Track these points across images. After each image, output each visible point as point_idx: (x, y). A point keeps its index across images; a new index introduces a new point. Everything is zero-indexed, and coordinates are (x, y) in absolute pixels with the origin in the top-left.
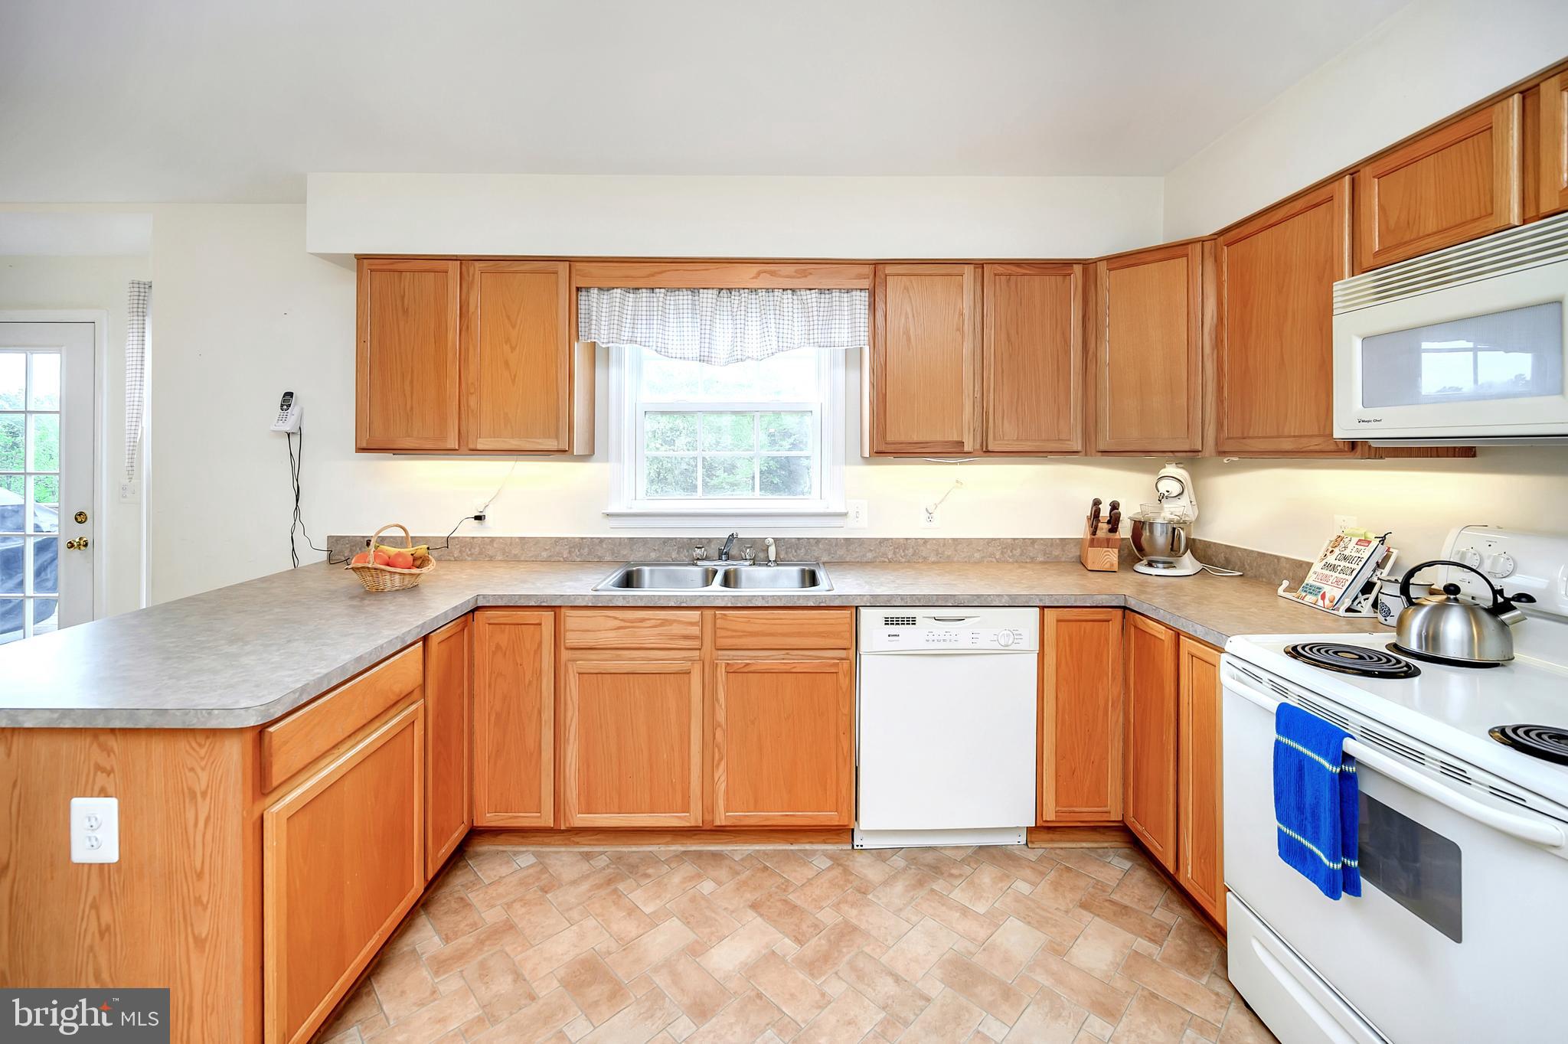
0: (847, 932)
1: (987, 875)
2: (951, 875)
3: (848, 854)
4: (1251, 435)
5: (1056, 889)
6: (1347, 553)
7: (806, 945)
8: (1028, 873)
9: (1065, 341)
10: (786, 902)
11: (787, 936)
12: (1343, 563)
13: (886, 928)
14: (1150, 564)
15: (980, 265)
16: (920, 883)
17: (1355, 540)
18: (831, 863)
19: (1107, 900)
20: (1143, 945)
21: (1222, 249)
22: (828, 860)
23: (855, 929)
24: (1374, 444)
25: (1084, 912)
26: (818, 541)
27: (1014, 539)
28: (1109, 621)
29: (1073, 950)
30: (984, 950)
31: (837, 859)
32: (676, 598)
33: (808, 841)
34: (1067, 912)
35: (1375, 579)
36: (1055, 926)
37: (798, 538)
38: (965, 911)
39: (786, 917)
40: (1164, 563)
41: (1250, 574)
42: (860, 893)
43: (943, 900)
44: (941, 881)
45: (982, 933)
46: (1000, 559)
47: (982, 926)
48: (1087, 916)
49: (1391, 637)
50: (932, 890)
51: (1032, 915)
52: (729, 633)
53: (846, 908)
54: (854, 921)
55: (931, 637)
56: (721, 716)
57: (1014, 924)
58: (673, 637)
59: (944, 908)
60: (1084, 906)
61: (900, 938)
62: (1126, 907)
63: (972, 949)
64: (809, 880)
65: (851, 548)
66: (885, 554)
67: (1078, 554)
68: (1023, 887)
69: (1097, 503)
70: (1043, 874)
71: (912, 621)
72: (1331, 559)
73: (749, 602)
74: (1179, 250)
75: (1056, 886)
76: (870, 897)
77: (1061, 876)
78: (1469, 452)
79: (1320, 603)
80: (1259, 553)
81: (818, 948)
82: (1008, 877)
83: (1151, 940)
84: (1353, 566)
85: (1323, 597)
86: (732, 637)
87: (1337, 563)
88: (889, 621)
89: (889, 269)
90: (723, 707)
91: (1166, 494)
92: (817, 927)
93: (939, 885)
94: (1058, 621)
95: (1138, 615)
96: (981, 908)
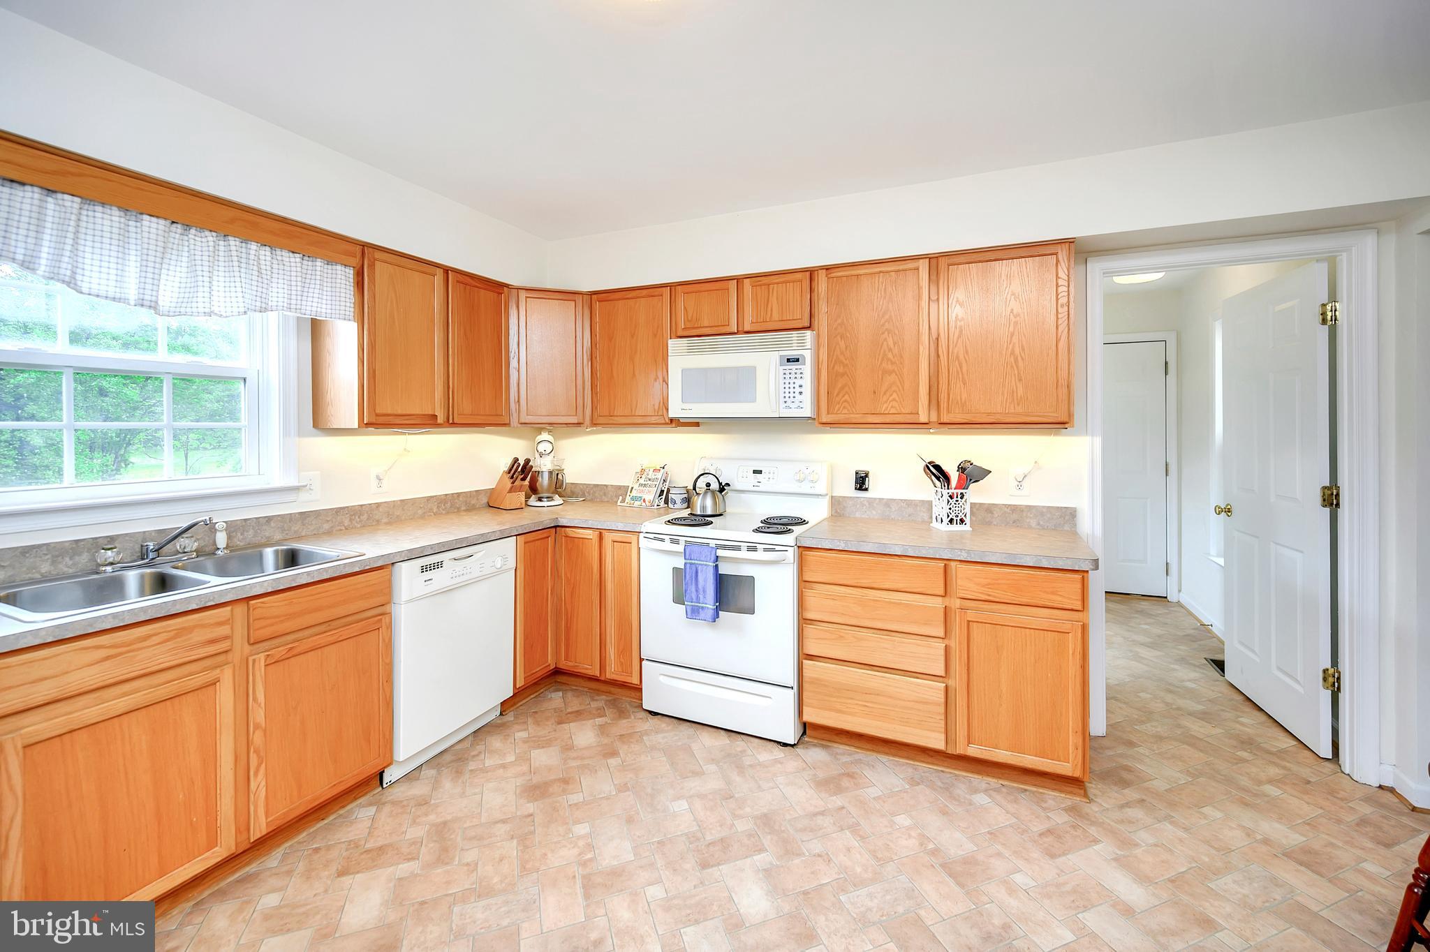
0: (441, 831)
1: (496, 742)
2: (474, 756)
3: (382, 794)
4: (615, 414)
5: (539, 725)
6: (650, 477)
7: (421, 856)
8: (516, 727)
9: (499, 341)
10: (368, 851)
11: (398, 864)
12: (649, 482)
13: (465, 807)
14: (540, 499)
15: (446, 270)
16: (459, 773)
17: (652, 470)
18: (376, 807)
19: (567, 714)
20: (599, 721)
21: (596, 303)
22: (371, 808)
23: (445, 823)
24: (681, 420)
25: (563, 725)
26: (269, 519)
27: (446, 495)
28: (548, 537)
29: (574, 743)
30: (534, 774)
31: (377, 802)
32: (233, 591)
33: (338, 807)
34: (555, 731)
35: (663, 489)
36: (556, 740)
37: (245, 520)
38: (504, 766)
39: (382, 857)
40: (547, 498)
41: (588, 498)
42: (422, 805)
43: (484, 770)
44: (471, 763)
45: (525, 768)
46: (436, 512)
47: (521, 766)
48: (565, 726)
49: (689, 511)
50: (472, 771)
51: (543, 744)
52: (269, 622)
53: (424, 819)
54: (439, 820)
55: (454, 574)
56: (259, 715)
57: (535, 753)
58: (193, 647)
59: (489, 773)
60: (560, 723)
61: (481, 804)
62: (577, 711)
63: (528, 778)
64: (370, 828)
65: (307, 521)
66: (341, 523)
67: (486, 501)
68: (524, 735)
69: (516, 460)
70: (525, 723)
71: (439, 565)
72: (642, 481)
73: (293, 582)
74: (571, 297)
75: (537, 723)
76: (433, 802)
77: (535, 718)
78: (697, 424)
79: (644, 504)
80: (594, 485)
81: (432, 851)
82: (508, 735)
83: (601, 717)
84: (655, 483)
85: (644, 501)
86: (272, 625)
87: (646, 483)
88: (424, 569)
89: (378, 255)
90: (263, 705)
91: (544, 452)
92: (417, 843)
93: (472, 765)
94: (525, 543)
95: (567, 529)
96: (511, 758)
